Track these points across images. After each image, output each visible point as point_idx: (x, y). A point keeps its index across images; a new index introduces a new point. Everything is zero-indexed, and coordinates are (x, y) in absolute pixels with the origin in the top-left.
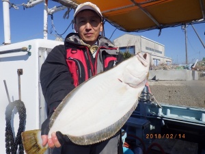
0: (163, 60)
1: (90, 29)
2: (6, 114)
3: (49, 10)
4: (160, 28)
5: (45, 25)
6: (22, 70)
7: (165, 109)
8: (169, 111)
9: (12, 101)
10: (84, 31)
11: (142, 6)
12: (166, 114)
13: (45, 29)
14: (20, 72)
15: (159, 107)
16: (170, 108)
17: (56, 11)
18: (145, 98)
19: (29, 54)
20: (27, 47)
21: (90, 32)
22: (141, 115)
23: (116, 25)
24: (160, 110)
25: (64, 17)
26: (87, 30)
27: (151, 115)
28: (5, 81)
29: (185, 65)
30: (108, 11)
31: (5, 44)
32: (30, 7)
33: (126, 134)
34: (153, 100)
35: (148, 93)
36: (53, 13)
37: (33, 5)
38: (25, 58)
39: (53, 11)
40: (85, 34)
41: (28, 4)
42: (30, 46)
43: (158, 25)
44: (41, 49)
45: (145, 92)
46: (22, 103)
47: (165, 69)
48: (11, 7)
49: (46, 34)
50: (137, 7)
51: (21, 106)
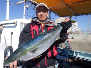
0: (77, 30)
1: (43, 15)
2: (5, 52)
3: (27, 6)
4: (76, 16)
5: (24, 13)
6: (12, 32)
7: (77, 53)
8: (78, 54)
9: (7, 46)
10: (40, 16)
11: (68, 5)
12: (77, 55)
13: (24, 14)
14: (12, 33)
15: (74, 52)
16: (79, 53)
17: (30, 6)
18: (68, 47)
19: (16, 25)
20: (16, 22)
21: (43, 16)
22: (65, 55)
23: (56, 13)
24: (75, 53)
25: (33, 9)
26: (41, 15)
27: (70, 55)
28: (5, 37)
29: (87, 32)
30: (53, 7)
31: (7, 20)
32: (19, 4)
33: (58, 64)
34: (71, 48)
35: (69, 45)
36: (28, 7)
37: (20, 4)
38: (14, 27)
39: (28, 6)
40: (40, 17)
41: (18, 3)
42: (17, 22)
43: (75, 14)
44: (22, 23)
45: (68, 44)
46: (12, 47)
47: (78, 34)
48: (10, 4)
49: (24, 17)
50: (66, 6)
51: (11, 48)
